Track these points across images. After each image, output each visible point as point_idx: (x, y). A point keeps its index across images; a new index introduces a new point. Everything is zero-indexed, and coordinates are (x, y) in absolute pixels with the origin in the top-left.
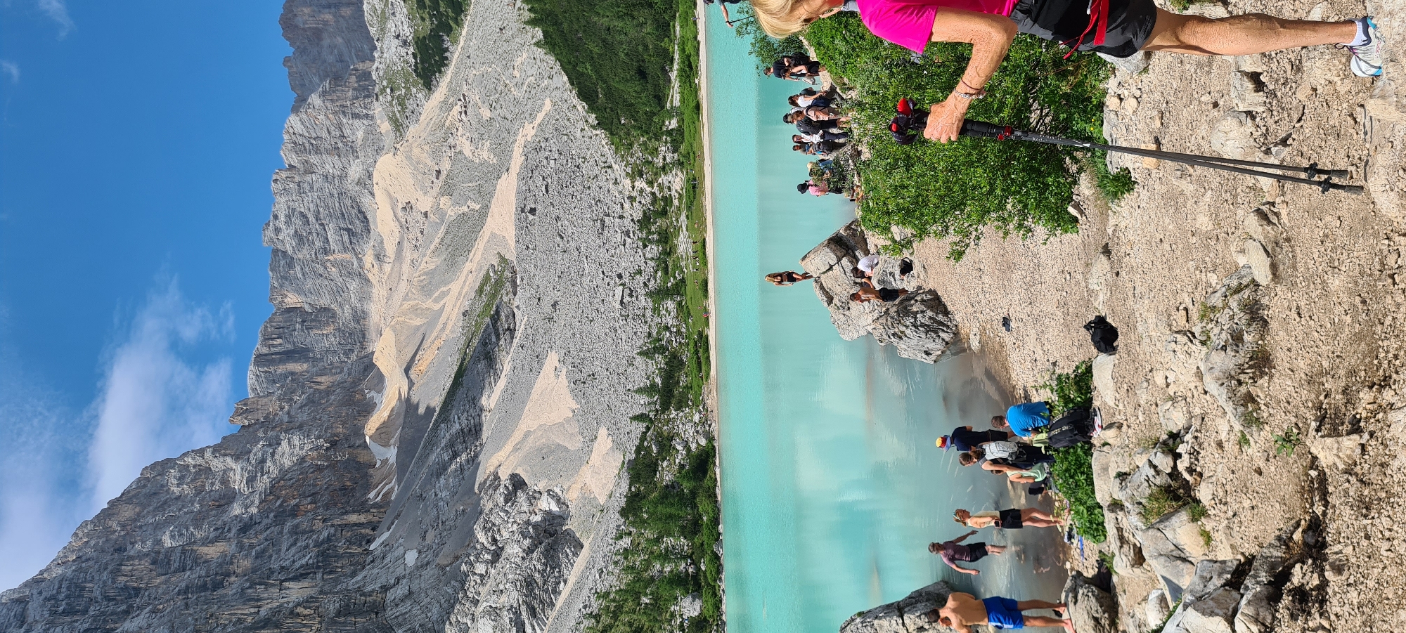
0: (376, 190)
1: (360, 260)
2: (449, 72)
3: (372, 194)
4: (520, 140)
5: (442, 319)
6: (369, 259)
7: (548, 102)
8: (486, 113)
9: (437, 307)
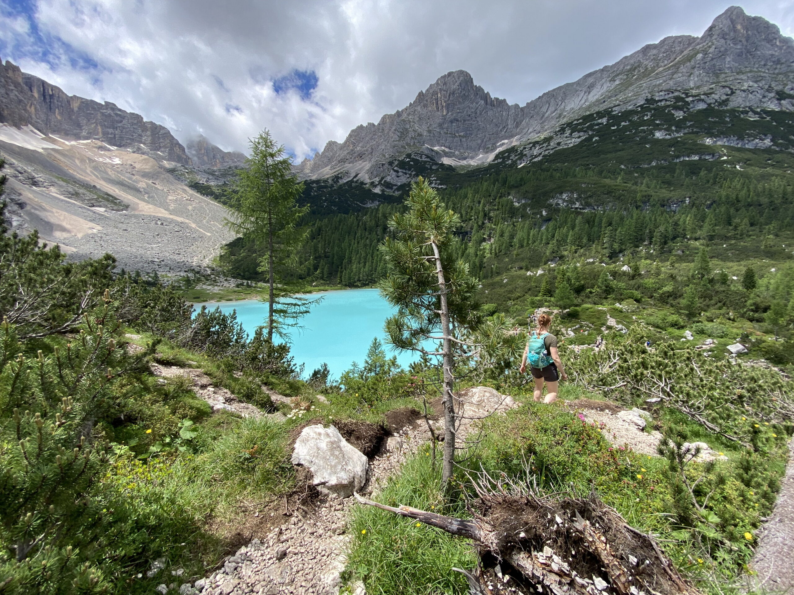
0: (136, 155)
1: (98, 139)
2: (198, 195)
3: (134, 152)
4: (187, 221)
5: (84, 174)
6: (99, 143)
7: (209, 234)
8: (190, 208)
9: (88, 171)
